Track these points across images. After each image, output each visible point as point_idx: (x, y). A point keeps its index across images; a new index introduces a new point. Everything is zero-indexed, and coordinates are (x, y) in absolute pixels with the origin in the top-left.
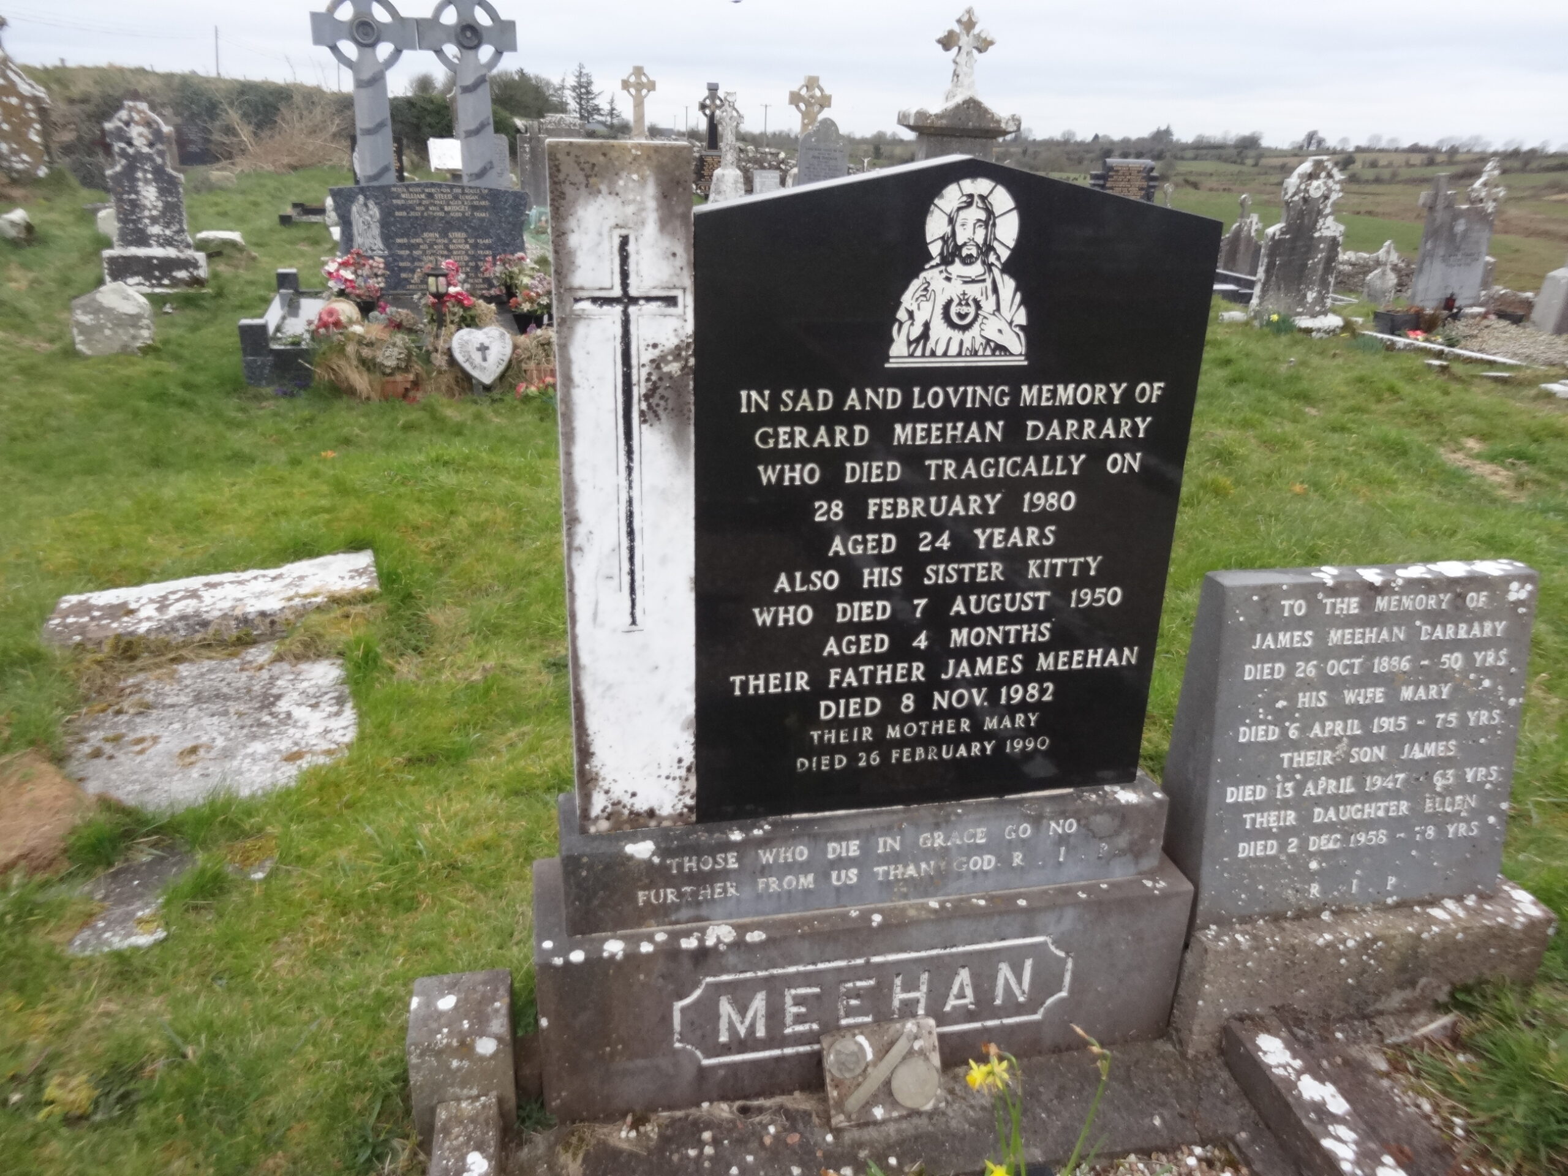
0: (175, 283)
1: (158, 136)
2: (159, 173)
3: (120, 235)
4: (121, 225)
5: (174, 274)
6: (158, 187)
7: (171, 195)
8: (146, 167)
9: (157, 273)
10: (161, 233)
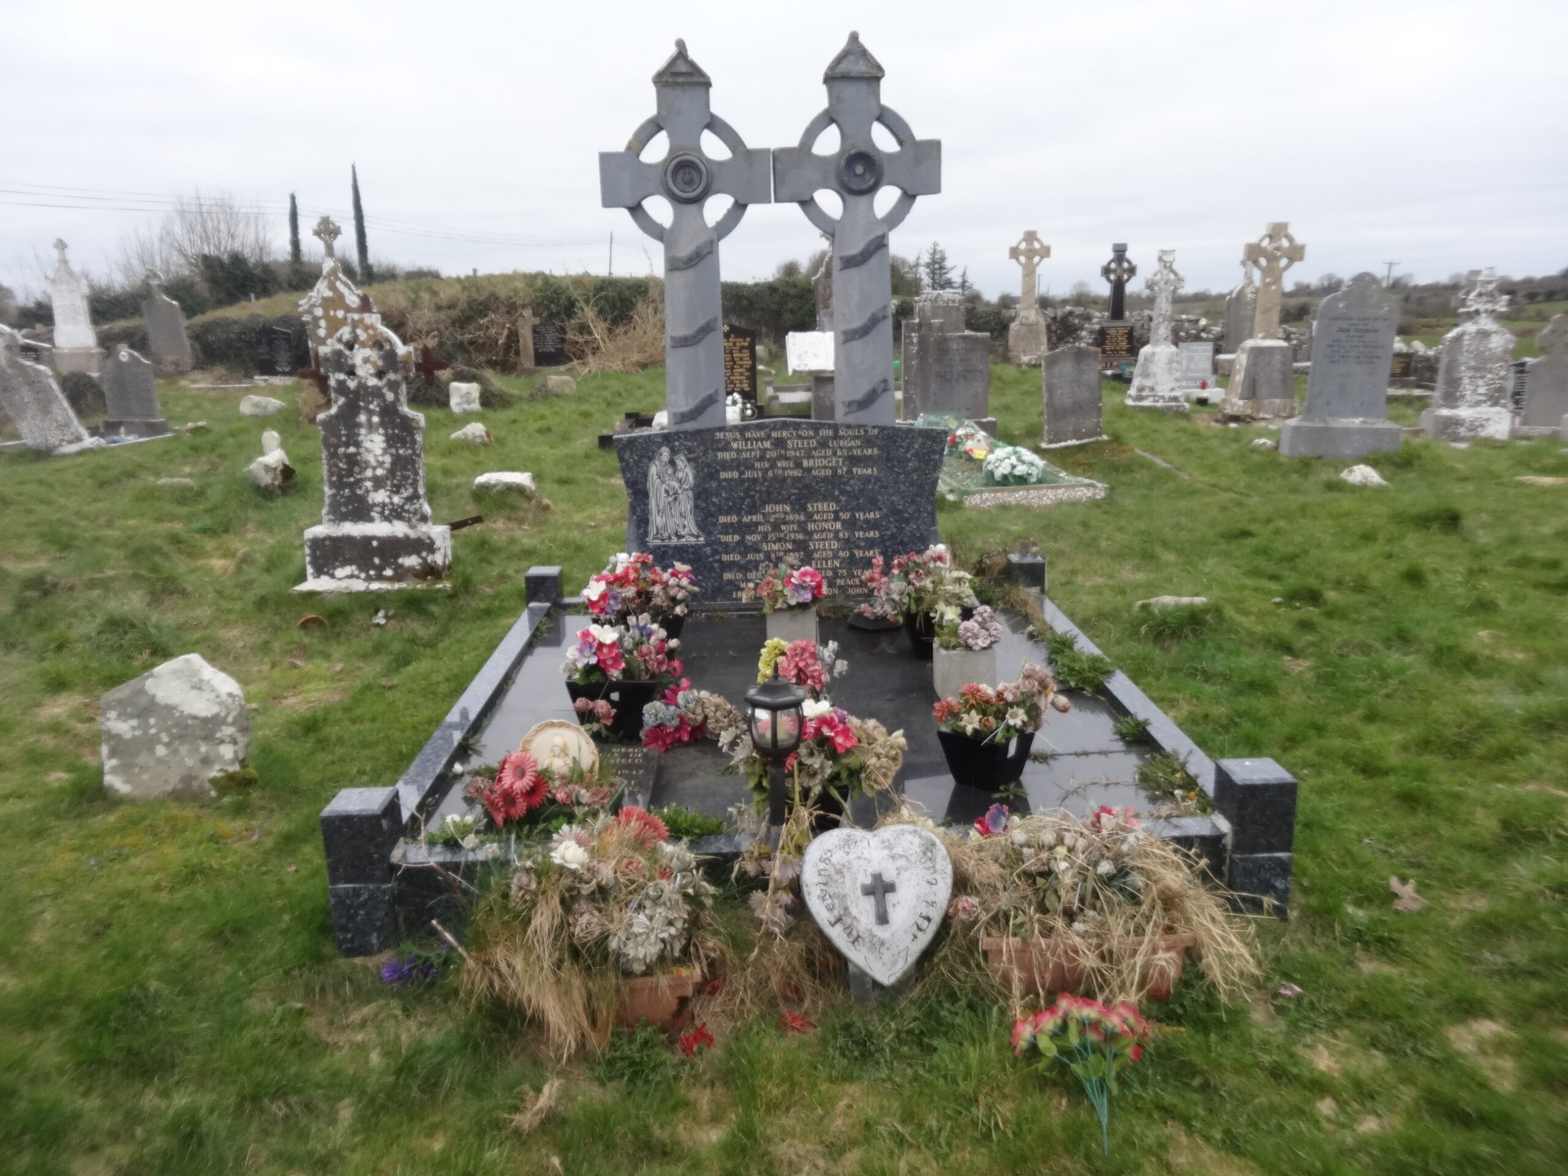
0: (401, 574)
1: (391, 359)
2: (389, 413)
3: (331, 505)
4: (334, 491)
5: (400, 561)
6: (386, 435)
7: (404, 445)
8: (371, 407)
9: (377, 561)
10: (387, 500)
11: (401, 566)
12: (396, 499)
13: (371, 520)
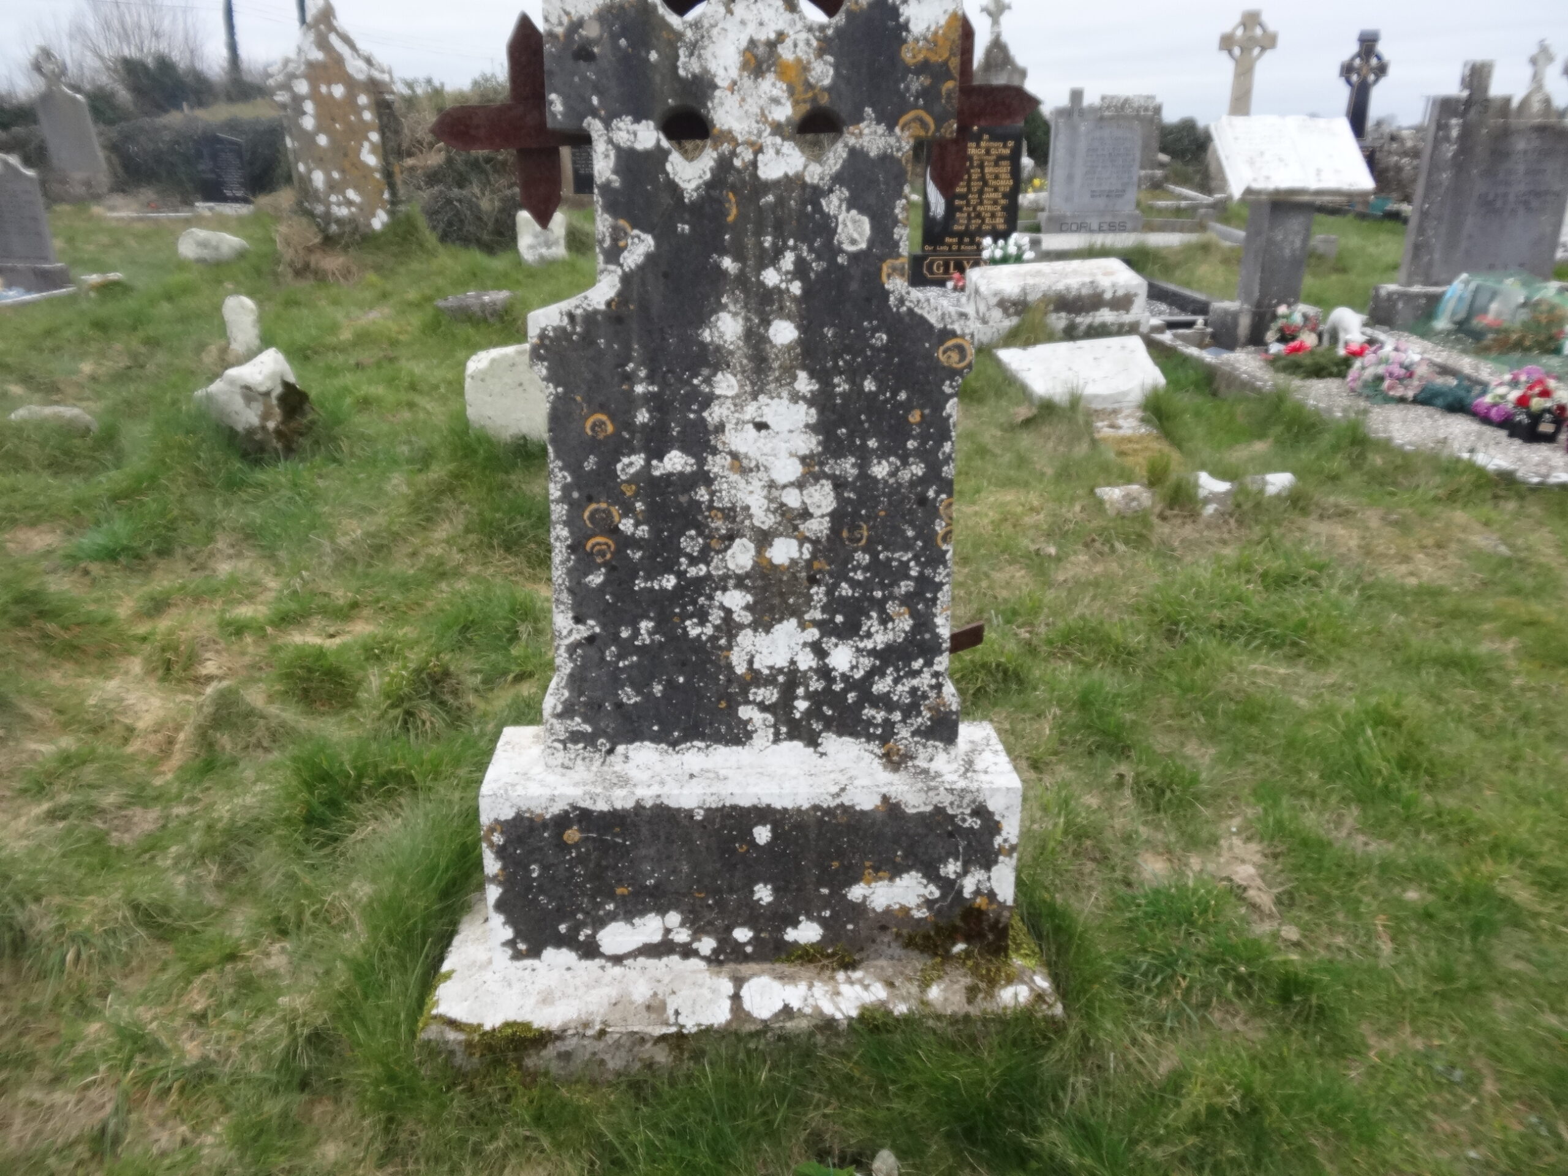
0: (854, 939)
2: (843, 306)
3: (576, 681)
4: (593, 626)
5: (856, 893)
6: (820, 401)
7: (893, 447)
8: (771, 277)
9: (764, 894)
10: (806, 661)
11: (860, 909)
12: (841, 658)
13: (739, 735)
